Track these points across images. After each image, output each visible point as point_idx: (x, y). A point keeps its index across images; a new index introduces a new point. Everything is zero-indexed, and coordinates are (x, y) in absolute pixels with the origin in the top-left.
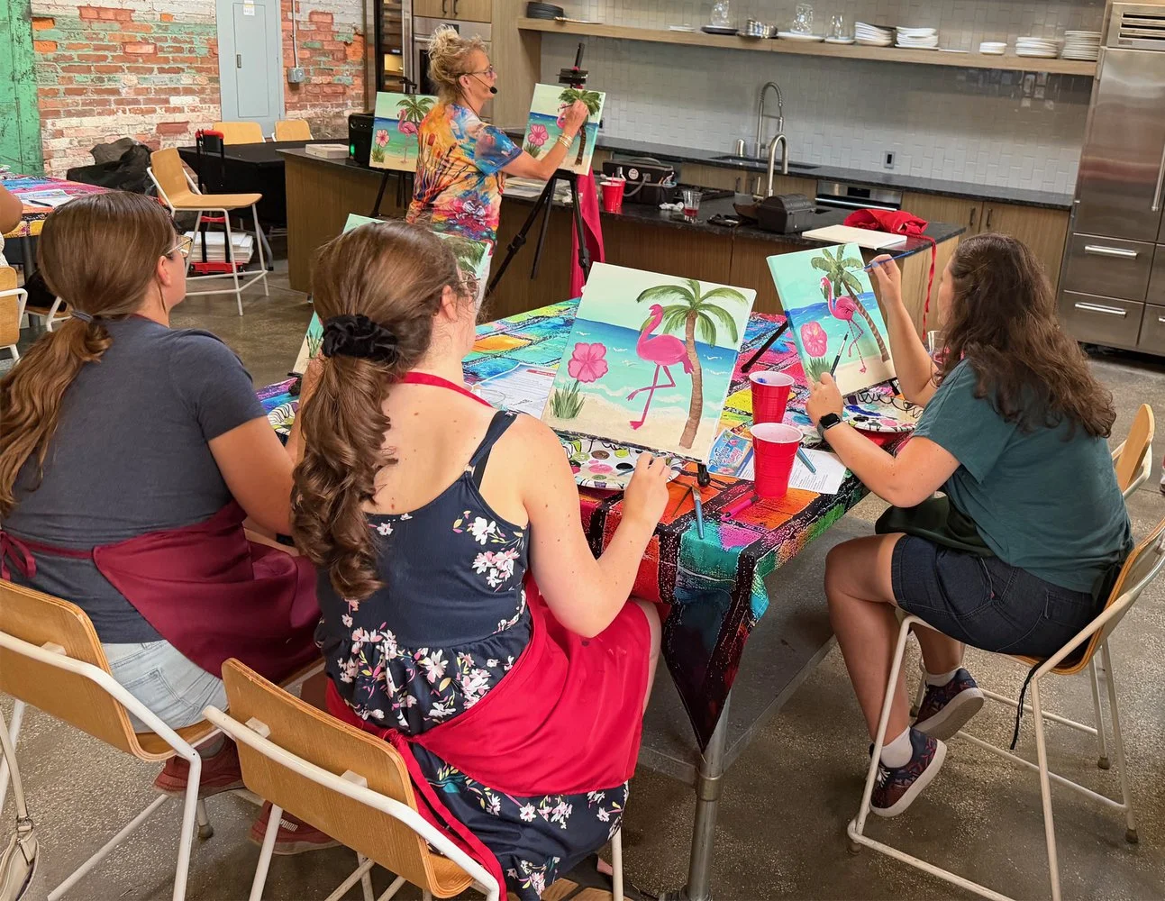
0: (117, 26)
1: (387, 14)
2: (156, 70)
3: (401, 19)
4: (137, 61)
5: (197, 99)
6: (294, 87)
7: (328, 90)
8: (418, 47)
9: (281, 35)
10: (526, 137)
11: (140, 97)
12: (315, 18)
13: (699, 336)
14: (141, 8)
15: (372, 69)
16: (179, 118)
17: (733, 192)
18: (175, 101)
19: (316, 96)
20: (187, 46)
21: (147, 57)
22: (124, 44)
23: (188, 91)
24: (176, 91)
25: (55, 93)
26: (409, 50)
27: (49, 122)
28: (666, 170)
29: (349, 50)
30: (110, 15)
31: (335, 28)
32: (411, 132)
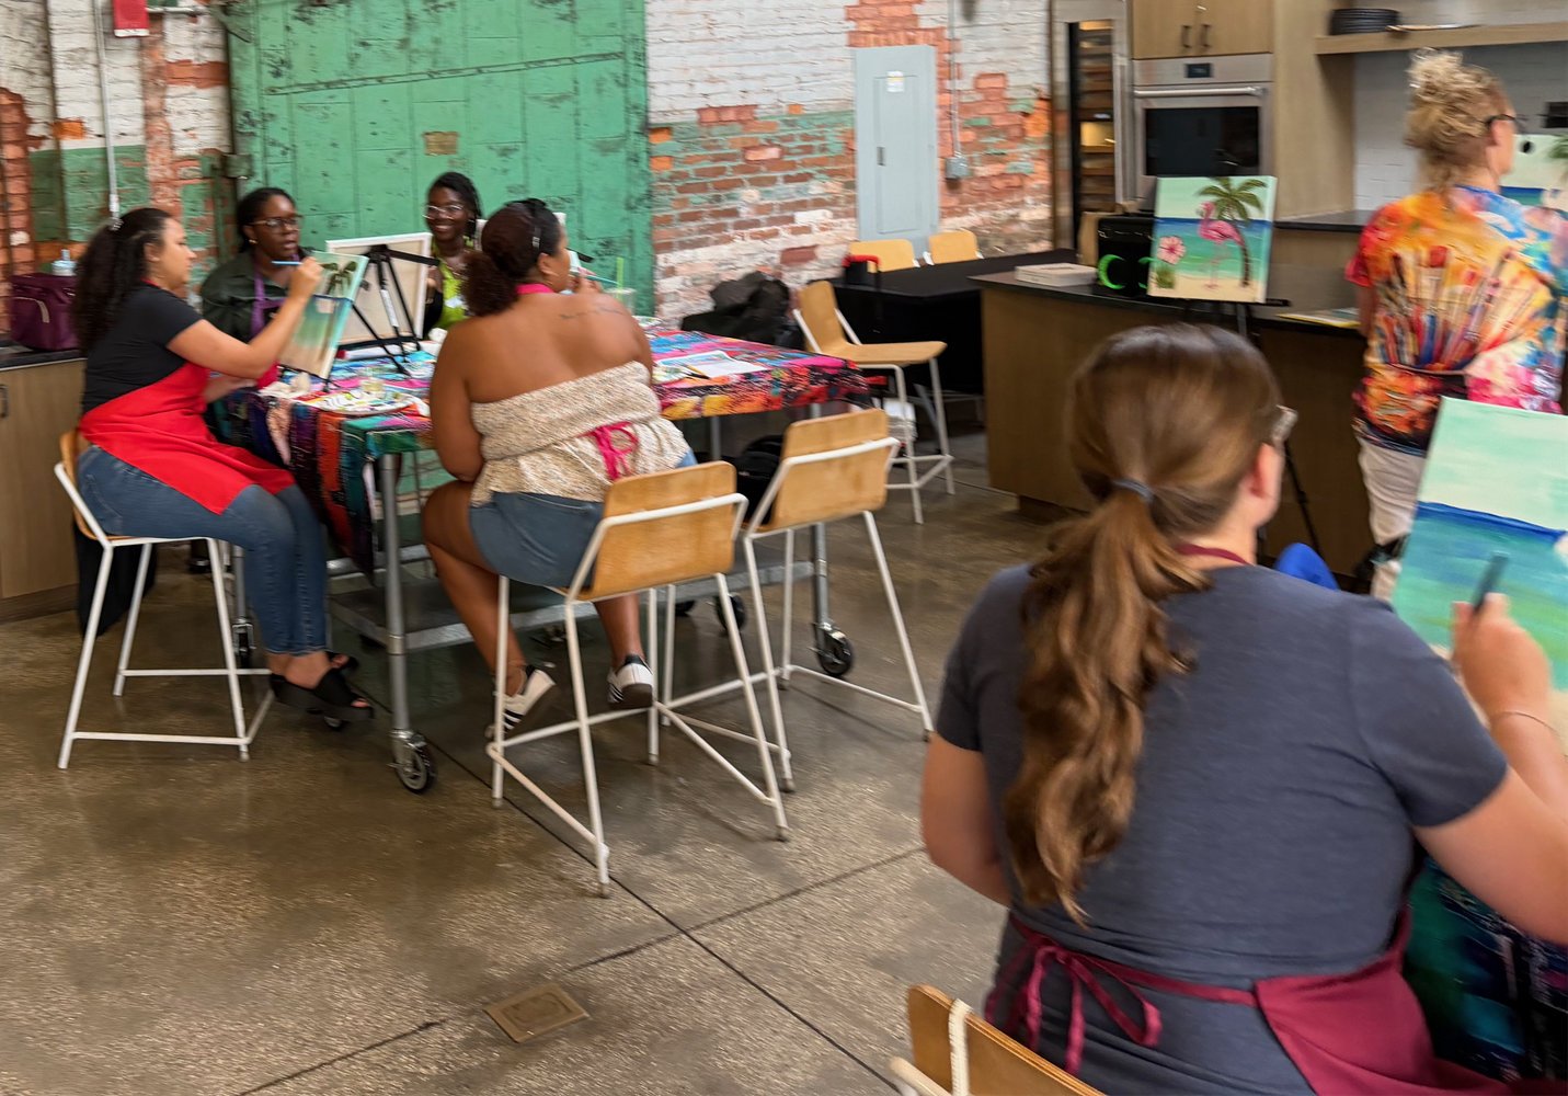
0: (738, 127)
1: (1089, 63)
2: (781, 179)
3: (1112, 67)
4: (757, 171)
5: (829, 213)
6: (952, 184)
7: (999, 184)
8: (1141, 106)
9: (937, 112)
11: (762, 218)
12: (984, 83)
14: (764, 101)
16: (805, 240)
18: (802, 218)
19: (982, 195)
20: (816, 143)
21: (773, 164)
22: (746, 149)
23: (819, 203)
24: (802, 206)
25: (667, 220)
26: (1125, 112)
27: (661, 257)
29: (1029, 123)
30: (731, 115)
31: (1009, 94)
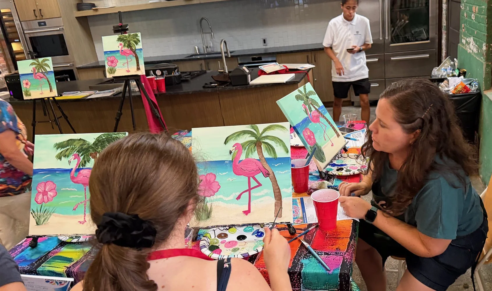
1: (6, 23)
3: (15, 24)
8: (28, 36)
10: (106, 65)
13: (266, 155)
15: (7, 52)
17: (206, 71)
26: (23, 39)
28: (174, 67)
32: (41, 78)
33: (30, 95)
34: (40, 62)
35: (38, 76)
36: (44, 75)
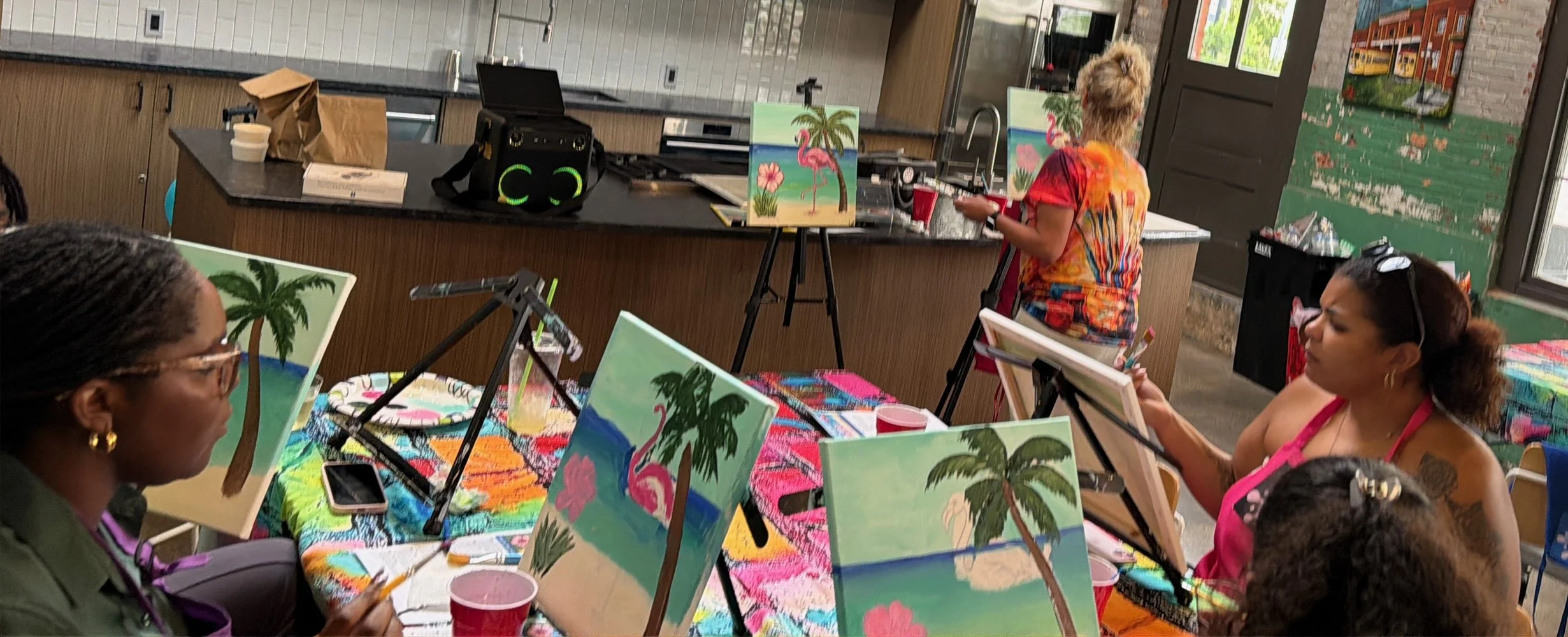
32: (821, 164)
33: (773, 213)
34: (828, 116)
35: (813, 157)
36: (831, 156)
